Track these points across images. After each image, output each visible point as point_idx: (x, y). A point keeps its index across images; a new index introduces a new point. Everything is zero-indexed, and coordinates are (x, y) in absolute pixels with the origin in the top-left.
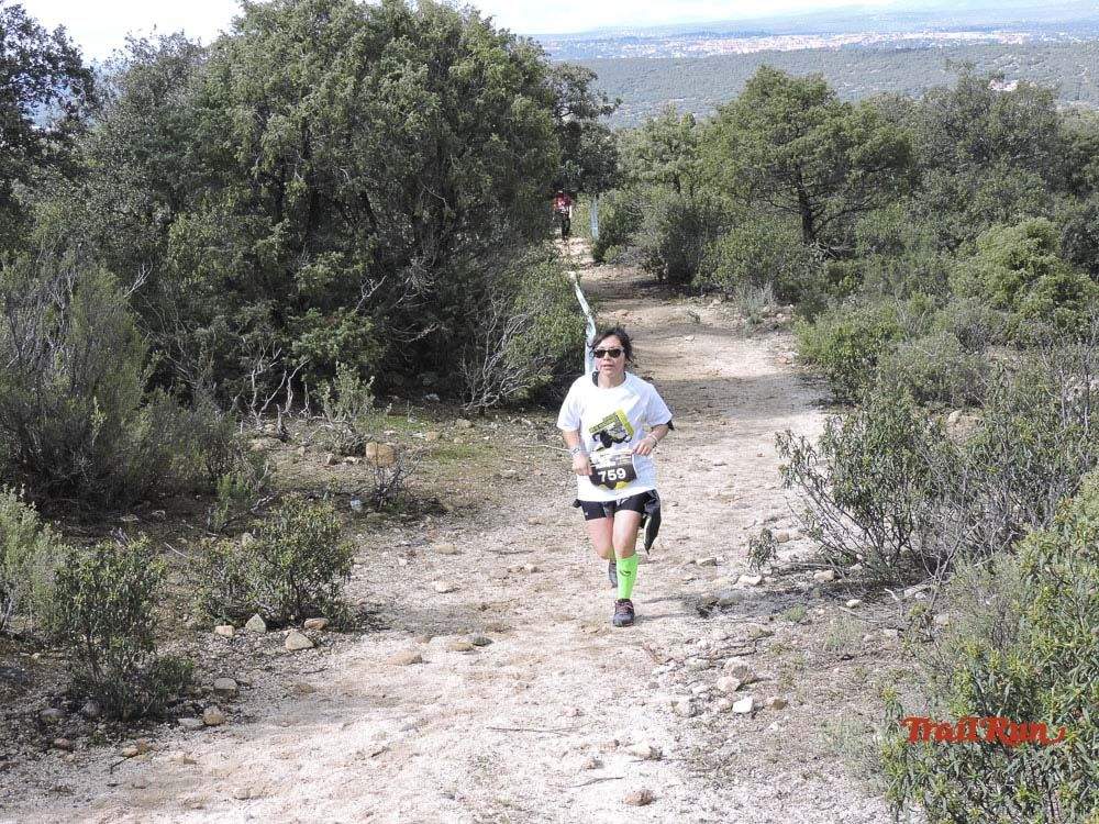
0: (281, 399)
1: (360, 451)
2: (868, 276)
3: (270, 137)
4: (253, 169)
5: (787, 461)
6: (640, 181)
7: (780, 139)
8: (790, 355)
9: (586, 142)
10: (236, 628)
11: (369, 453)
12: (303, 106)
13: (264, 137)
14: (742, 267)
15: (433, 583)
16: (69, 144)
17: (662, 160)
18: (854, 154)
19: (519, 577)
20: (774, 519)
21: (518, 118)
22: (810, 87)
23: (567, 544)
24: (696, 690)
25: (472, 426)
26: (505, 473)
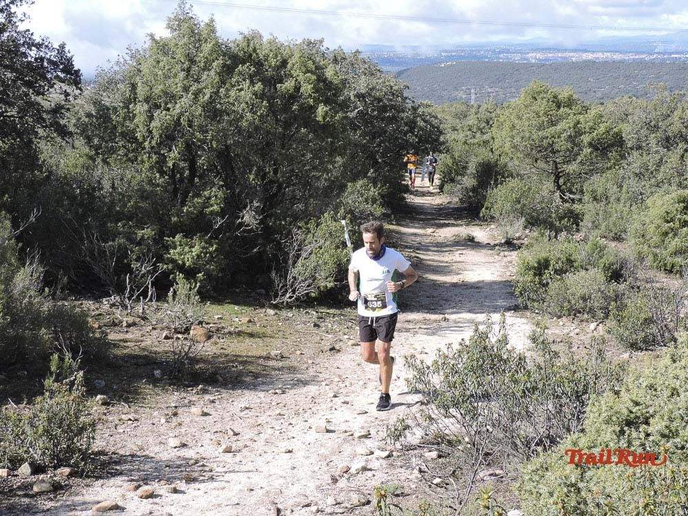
0: (145, 294)
1: (187, 330)
2: (586, 217)
3: (156, 125)
4: (146, 143)
7: (541, 127)
10: (12, 471)
11: (191, 332)
12: (178, 106)
13: (153, 124)
14: (508, 206)
15: (171, 440)
17: (481, 132)
18: (586, 139)
22: (563, 95)
25: (276, 314)
26: (273, 353)
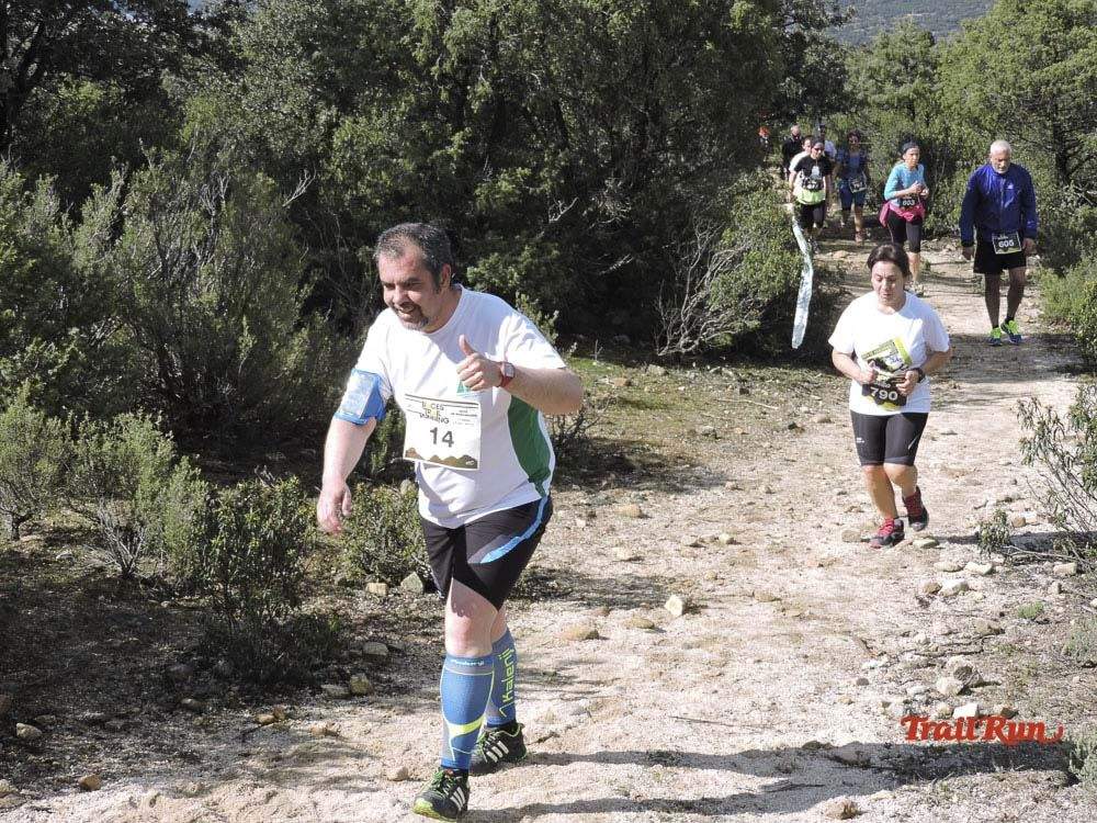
3: (454, 34)
4: (434, 69)
5: (1030, 434)
6: (869, 105)
7: (1035, 63)
8: (1035, 313)
9: (811, 58)
10: (390, 586)
13: (448, 33)
15: (614, 549)
16: (227, 31)
17: (898, 84)
19: (712, 548)
20: (1009, 500)
21: (737, 24)
23: (768, 514)
24: (911, 691)
25: (666, 373)
26: (701, 429)
